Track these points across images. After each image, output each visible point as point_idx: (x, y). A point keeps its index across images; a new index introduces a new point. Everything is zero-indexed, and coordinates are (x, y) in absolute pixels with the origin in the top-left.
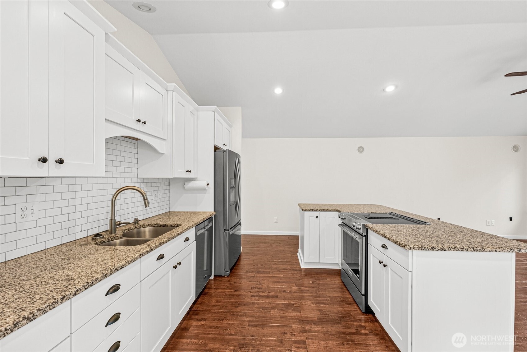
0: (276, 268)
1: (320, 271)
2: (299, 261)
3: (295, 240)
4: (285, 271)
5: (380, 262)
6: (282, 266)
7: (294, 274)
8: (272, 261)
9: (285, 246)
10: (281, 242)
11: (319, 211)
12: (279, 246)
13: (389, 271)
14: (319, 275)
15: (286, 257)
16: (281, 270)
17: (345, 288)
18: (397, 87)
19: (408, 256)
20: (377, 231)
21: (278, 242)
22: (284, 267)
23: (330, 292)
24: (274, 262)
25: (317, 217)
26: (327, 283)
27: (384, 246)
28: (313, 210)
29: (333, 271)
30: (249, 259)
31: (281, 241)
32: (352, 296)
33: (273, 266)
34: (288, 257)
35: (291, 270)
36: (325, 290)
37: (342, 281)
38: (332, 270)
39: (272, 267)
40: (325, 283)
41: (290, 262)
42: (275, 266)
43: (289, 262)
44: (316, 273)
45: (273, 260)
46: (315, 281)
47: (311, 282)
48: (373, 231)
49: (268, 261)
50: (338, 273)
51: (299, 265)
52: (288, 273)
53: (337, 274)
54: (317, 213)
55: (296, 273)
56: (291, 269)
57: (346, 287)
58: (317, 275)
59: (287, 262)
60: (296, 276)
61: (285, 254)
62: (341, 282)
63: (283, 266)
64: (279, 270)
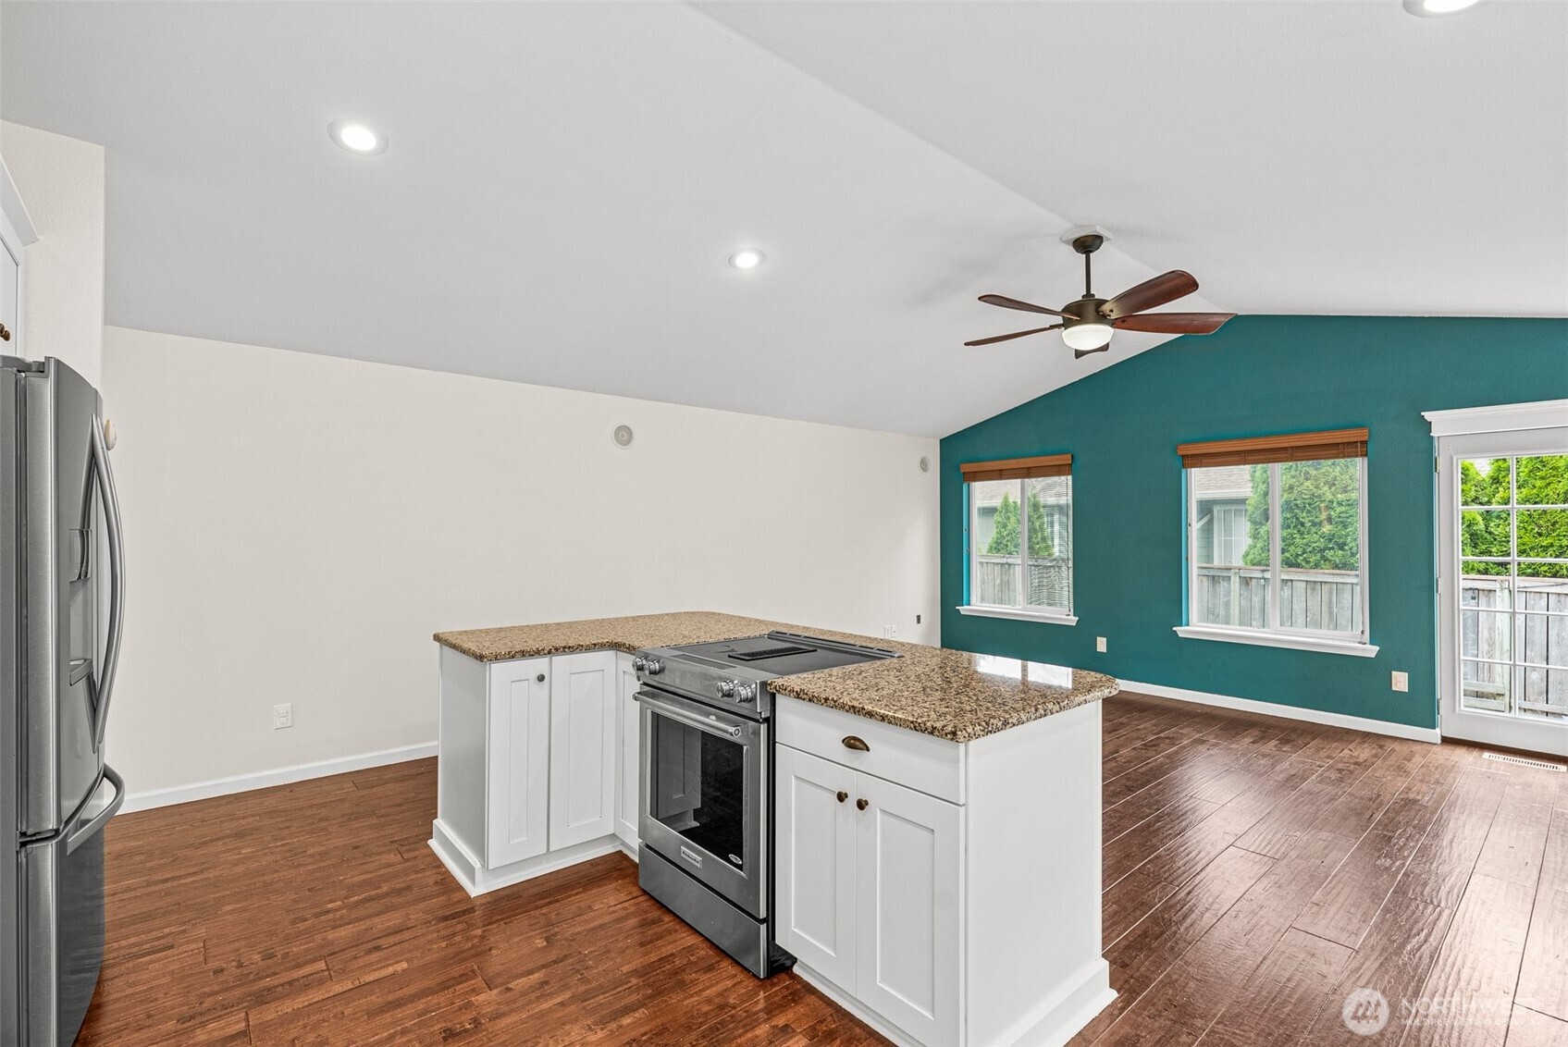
0: (355, 943)
1: (552, 885)
2: (448, 872)
3: (390, 786)
4: (406, 935)
5: (841, 797)
6: (382, 923)
7: (454, 934)
8: (317, 915)
9: (355, 825)
10: (324, 812)
11: (549, 653)
12: (324, 829)
13: (876, 817)
14: (557, 901)
15: (382, 872)
16: (382, 942)
17: (667, 918)
18: (763, 257)
19: (958, 761)
20: (826, 699)
21: (309, 813)
22: (394, 919)
23: (628, 951)
24: (331, 916)
25: (541, 678)
26: (600, 922)
27: (853, 743)
28: (524, 654)
29: (600, 868)
30: (171, 947)
31: (324, 805)
32: (703, 936)
33: (331, 936)
34: (390, 870)
35: (430, 922)
36: (608, 951)
37: (645, 892)
38: (592, 865)
39: (331, 943)
40: (592, 925)
41: (409, 888)
42: (343, 933)
43: (404, 889)
44: (542, 896)
45: (318, 910)
46: (556, 933)
47: (541, 943)
48: (810, 700)
49: (294, 922)
50: (616, 868)
51: (460, 888)
52: (422, 940)
53: (616, 874)
54: (540, 664)
55: (460, 927)
56: (429, 917)
57: (669, 911)
58: (550, 903)
59: (398, 892)
60: (468, 939)
61: (368, 859)
62: (642, 899)
63: (384, 918)
64: (375, 943)
